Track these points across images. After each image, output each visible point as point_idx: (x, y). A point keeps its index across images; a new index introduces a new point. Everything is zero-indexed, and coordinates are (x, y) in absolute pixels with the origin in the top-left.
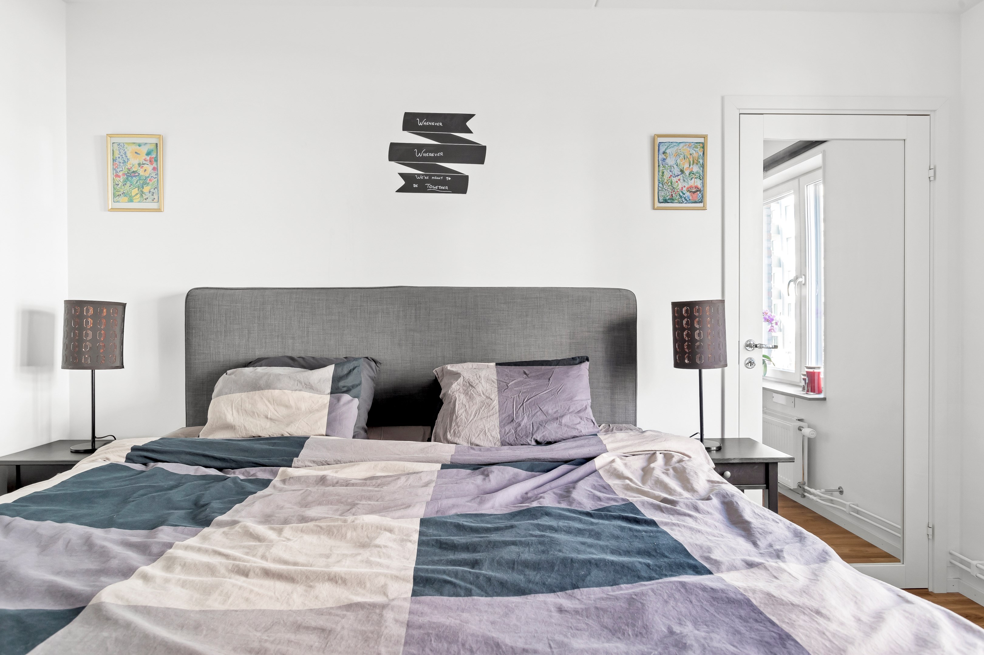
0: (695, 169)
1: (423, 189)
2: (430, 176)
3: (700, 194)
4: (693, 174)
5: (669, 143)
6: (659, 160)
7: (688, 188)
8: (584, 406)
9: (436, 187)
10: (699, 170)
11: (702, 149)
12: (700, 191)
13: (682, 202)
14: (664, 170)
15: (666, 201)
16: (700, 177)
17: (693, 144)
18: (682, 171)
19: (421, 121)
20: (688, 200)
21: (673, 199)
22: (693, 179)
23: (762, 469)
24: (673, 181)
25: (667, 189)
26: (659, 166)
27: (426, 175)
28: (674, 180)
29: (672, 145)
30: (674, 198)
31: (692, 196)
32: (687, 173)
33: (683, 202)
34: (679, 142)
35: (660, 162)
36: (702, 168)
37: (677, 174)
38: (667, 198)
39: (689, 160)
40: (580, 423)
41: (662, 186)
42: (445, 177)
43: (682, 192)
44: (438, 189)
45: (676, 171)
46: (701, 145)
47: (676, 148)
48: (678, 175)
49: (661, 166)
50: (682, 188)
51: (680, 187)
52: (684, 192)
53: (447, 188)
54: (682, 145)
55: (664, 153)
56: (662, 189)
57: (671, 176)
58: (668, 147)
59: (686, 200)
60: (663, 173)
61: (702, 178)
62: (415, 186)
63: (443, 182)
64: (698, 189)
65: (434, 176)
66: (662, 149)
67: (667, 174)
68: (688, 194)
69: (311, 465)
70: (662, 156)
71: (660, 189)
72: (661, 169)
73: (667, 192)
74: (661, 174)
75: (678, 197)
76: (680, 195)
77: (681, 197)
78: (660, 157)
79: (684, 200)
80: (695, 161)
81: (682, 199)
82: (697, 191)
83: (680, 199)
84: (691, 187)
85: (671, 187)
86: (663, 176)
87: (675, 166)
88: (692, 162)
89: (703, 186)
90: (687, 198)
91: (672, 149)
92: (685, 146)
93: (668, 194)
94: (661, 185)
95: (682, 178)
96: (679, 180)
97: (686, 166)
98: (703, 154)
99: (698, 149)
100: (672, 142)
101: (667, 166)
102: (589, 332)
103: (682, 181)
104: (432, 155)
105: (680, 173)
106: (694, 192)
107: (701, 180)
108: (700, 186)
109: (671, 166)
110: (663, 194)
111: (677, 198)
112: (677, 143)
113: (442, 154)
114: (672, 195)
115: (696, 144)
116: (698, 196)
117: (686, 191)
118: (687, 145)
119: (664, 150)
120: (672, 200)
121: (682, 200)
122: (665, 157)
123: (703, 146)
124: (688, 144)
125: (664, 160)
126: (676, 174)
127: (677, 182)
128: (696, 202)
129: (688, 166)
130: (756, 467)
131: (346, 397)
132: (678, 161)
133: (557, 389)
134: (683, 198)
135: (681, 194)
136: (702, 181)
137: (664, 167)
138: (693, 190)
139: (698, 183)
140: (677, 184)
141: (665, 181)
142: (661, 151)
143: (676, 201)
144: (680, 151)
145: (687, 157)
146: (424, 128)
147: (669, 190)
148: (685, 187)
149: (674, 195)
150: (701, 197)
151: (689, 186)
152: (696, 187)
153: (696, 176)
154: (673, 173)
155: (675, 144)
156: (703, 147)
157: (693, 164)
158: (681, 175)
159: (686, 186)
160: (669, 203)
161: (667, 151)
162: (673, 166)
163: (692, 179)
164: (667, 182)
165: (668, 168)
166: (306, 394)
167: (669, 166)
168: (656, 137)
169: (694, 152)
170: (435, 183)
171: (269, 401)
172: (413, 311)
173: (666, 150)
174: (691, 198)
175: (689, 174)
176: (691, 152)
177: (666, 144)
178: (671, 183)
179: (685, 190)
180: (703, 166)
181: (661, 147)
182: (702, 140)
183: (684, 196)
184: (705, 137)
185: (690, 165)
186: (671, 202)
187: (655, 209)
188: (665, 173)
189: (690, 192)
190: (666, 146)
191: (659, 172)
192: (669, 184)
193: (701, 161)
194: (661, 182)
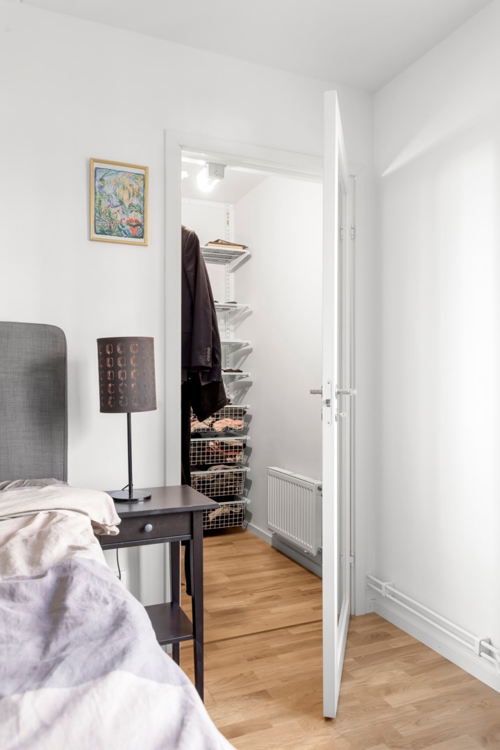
0: (136, 201)
3: (140, 229)
4: (133, 206)
5: (107, 170)
6: (96, 187)
7: (128, 221)
10: (139, 203)
11: (142, 182)
12: (141, 225)
14: (101, 199)
15: (103, 233)
16: (140, 211)
17: (133, 174)
18: (121, 203)
20: (128, 233)
23: (187, 518)
24: (112, 212)
25: (104, 219)
26: (95, 193)
28: (113, 210)
29: (110, 173)
30: (112, 230)
31: (132, 229)
32: (127, 205)
33: (122, 236)
34: (118, 170)
35: (97, 189)
36: (142, 202)
38: (105, 229)
39: (129, 191)
41: (99, 216)
43: (121, 225)
45: (115, 201)
46: (142, 177)
47: (114, 176)
48: (117, 206)
49: (98, 193)
50: (121, 220)
51: (119, 218)
52: (124, 225)
54: (120, 174)
55: (101, 180)
56: (99, 219)
57: (109, 206)
58: (105, 174)
59: (126, 233)
60: (100, 201)
61: (142, 211)
64: (139, 223)
66: (99, 175)
67: (105, 204)
68: (128, 227)
70: (98, 183)
71: (97, 218)
72: (98, 197)
73: (105, 223)
74: (97, 202)
75: (117, 229)
77: (120, 230)
78: (97, 184)
79: (123, 234)
80: (136, 193)
81: (121, 232)
82: (138, 225)
83: (119, 232)
84: (131, 220)
85: (109, 218)
86: (100, 204)
87: (114, 196)
88: (132, 194)
89: (144, 221)
90: (126, 231)
91: (110, 177)
92: (125, 175)
93: (105, 225)
94: (97, 215)
95: (121, 210)
96: (118, 211)
97: (126, 197)
98: (144, 186)
99: (139, 181)
100: (110, 170)
101: (104, 194)
102: (7, 373)
103: (121, 212)
105: (119, 204)
106: (134, 226)
108: (140, 220)
109: (109, 195)
110: (100, 224)
111: (116, 231)
112: (115, 171)
114: (110, 227)
115: (136, 175)
116: (139, 231)
117: (126, 224)
119: (101, 176)
120: (110, 232)
122: (102, 185)
124: (128, 174)
125: (101, 187)
126: (115, 205)
127: (116, 213)
128: (136, 237)
129: (128, 198)
130: (181, 516)
132: (117, 191)
135: (120, 227)
136: (142, 215)
137: (101, 195)
138: (133, 224)
139: (139, 217)
140: (115, 215)
141: (103, 211)
142: (98, 178)
143: (115, 234)
144: (119, 181)
145: (127, 188)
147: (107, 220)
148: (124, 219)
149: (112, 227)
150: (142, 232)
151: (129, 219)
152: (137, 221)
153: (137, 209)
154: (112, 203)
155: (113, 172)
156: (144, 180)
157: (133, 196)
158: (121, 207)
159: (126, 219)
160: (107, 234)
161: (105, 178)
162: (111, 196)
163: (132, 212)
164: (105, 212)
165: (106, 197)
167: (106, 195)
168: (92, 161)
169: (134, 184)
173: (103, 177)
174: (131, 232)
175: (129, 206)
176: (131, 183)
177: (103, 170)
178: (110, 214)
180: (143, 199)
181: (97, 173)
182: (142, 172)
183: (124, 229)
184: (145, 169)
185: (130, 197)
186: (109, 235)
187: (91, 240)
188: (103, 202)
189: (130, 225)
190: (103, 174)
191: (95, 199)
192: (107, 214)
193: (142, 194)
194: (98, 211)
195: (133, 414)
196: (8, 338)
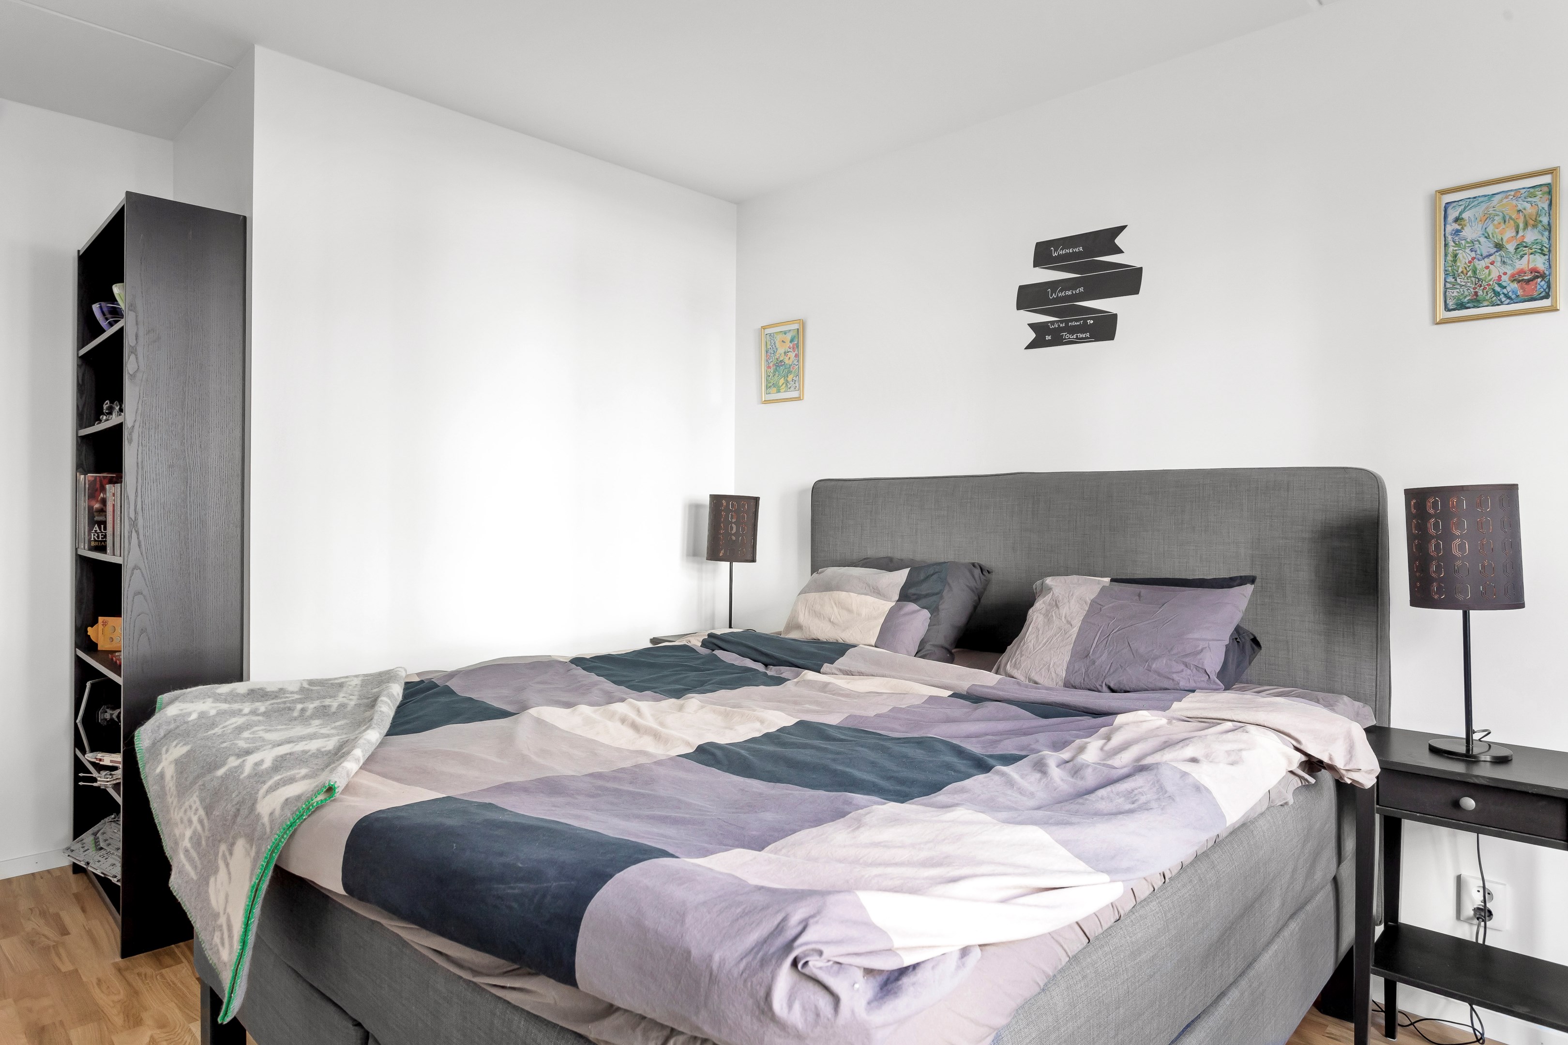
0: (1531, 236)
1: (1058, 341)
2: (1067, 322)
3: (1543, 283)
4: (1526, 247)
5: (1469, 200)
6: (1447, 235)
7: (1513, 276)
8: (1200, 648)
9: (1075, 336)
10: (1540, 237)
11: (1547, 197)
12: (1543, 276)
13: (1499, 303)
14: (1457, 252)
15: (1461, 306)
16: (1542, 250)
17: (1525, 190)
18: (1499, 247)
19: (1056, 250)
20: (1513, 297)
21: (1478, 301)
22: (1526, 257)
24: (1479, 267)
25: (1464, 284)
26: (1446, 245)
27: (1061, 322)
28: (1480, 265)
29: (1476, 203)
30: (1480, 298)
31: (1522, 288)
32: (1511, 247)
33: (1502, 303)
34: (1491, 193)
35: (1450, 238)
36: (1546, 233)
37: (1487, 254)
38: (1466, 300)
39: (1515, 222)
40: (1182, 671)
41: (1453, 280)
42: (1085, 320)
43: (1500, 285)
44: (1077, 338)
45: (1486, 247)
46: (1546, 189)
47: (1483, 206)
48: (1490, 255)
49: (1451, 244)
50: (1500, 277)
51: (1494, 275)
52: (1504, 284)
53: (1088, 335)
54: (1496, 198)
55: (1457, 220)
56: (1454, 285)
57: (1473, 259)
58: (1466, 208)
59: (1509, 298)
60: (1455, 256)
61: (1547, 251)
62: (1048, 338)
63: (1083, 328)
64: (1538, 273)
65: (1072, 321)
66: (1453, 214)
67: (1464, 257)
68: (1515, 285)
69: (837, 672)
70: (1452, 227)
71: (1448, 285)
72: (1451, 249)
73: (1465, 290)
74: (1450, 258)
75: (1491, 294)
76: (1494, 290)
77: (1497, 294)
78: (1449, 228)
79: (1504, 299)
80: (1531, 222)
81: (1499, 296)
82: (1536, 278)
83: (1495, 298)
84: (1522, 272)
85: (1473, 279)
86: (1455, 261)
87: (1483, 240)
89: (1550, 267)
90: (1510, 294)
91: (1473, 210)
92: (1507, 197)
93: (1466, 293)
94: (1450, 279)
95: (1499, 259)
96: (1492, 263)
97: (1509, 233)
98: (1550, 205)
99: (1538, 197)
100: (1475, 198)
101: (1463, 242)
103: (1498, 264)
104: (1069, 293)
105: (1495, 250)
106: (1528, 281)
107: (1545, 255)
108: (1541, 268)
109: (1472, 242)
110: (1455, 294)
111: (1488, 297)
112: (1485, 196)
113: (1082, 289)
114: (1476, 294)
115: (1532, 190)
116: (1539, 287)
117: (1509, 282)
118: (1509, 195)
119: (1456, 214)
120: (1476, 302)
121: (1500, 300)
122: (1459, 228)
123: (1550, 190)
124: (1513, 193)
125: (1457, 232)
126: (1485, 254)
127: (1487, 268)
128: (1532, 299)
129: (1514, 234)
131: (912, 606)
132: (1490, 230)
133: (1166, 620)
134: (1502, 296)
135: (1498, 289)
136: (1547, 257)
137: (1457, 245)
138: (1526, 278)
139: (1539, 262)
140: (1487, 271)
141: (1460, 270)
142: (1450, 219)
143: (1486, 303)
144: (1494, 210)
145: (1511, 218)
146: (1061, 258)
147: (1469, 284)
148: (1505, 274)
149: (1480, 293)
150: (1545, 287)
151: (1516, 271)
152: (1533, 270)
153: (1534, 250)
154: (1478, 252)
155: (1481, 199)
156: (1550, 193)
157: (1525, 228)
158: (1497, 254)
159: (1509, 273)
160: (1469, 308)
161: (1465, 215)
162: (1478, 241)
163: (1522, 257)
164: (1465, 272)
165: (1467, 245)
166: (870, 599)
167: (1468, 243)
168: (1438, 195)
169: (1528, 206)
170: (1072, 330)
171: (835, 604)
172: (1030, 506)
173: (1461, 213)
174: (1520, 293)
175: (1517, 249)
176: (1520, 207)
177: (1461, 203)
178: (1475, 272)
179: (1507, 280)
180: (1549, 228)
181: (1450, 211)
182: (1545, 180)
183: (1505, 291)
184: (1552, 172)
185: (1517, 232)
186: (1474, 307)
187: (1437, 324)
188: (1460, 256)
189: (1519, 282)
190: (1463, 207)
191: (1446, 255)
192: (1470, 274)
193: (1545, 220)
194: (1451, 273)
195: (1473, 613)
196: (1288, 491)
